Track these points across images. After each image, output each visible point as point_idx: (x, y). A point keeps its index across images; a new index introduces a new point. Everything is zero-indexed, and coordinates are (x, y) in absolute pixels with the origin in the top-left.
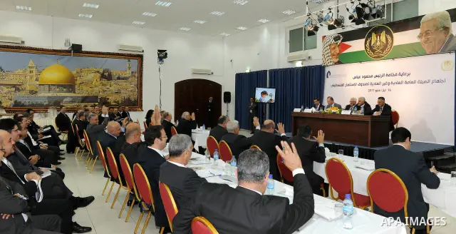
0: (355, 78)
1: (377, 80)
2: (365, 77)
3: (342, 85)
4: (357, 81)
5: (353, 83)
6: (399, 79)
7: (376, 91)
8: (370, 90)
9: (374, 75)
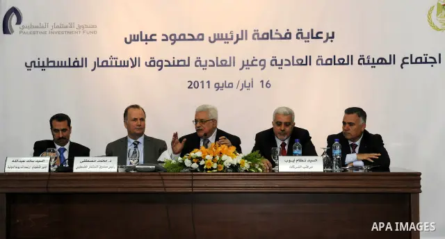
0: (135, 39)
1: (222, 51)
2: (174, 39)
3: (76, 64)
4: (140, 50)
5: (123, 57)
6: (298, 49)
7: (218, 87)
8: (193, 85)
9: (209, 34)
